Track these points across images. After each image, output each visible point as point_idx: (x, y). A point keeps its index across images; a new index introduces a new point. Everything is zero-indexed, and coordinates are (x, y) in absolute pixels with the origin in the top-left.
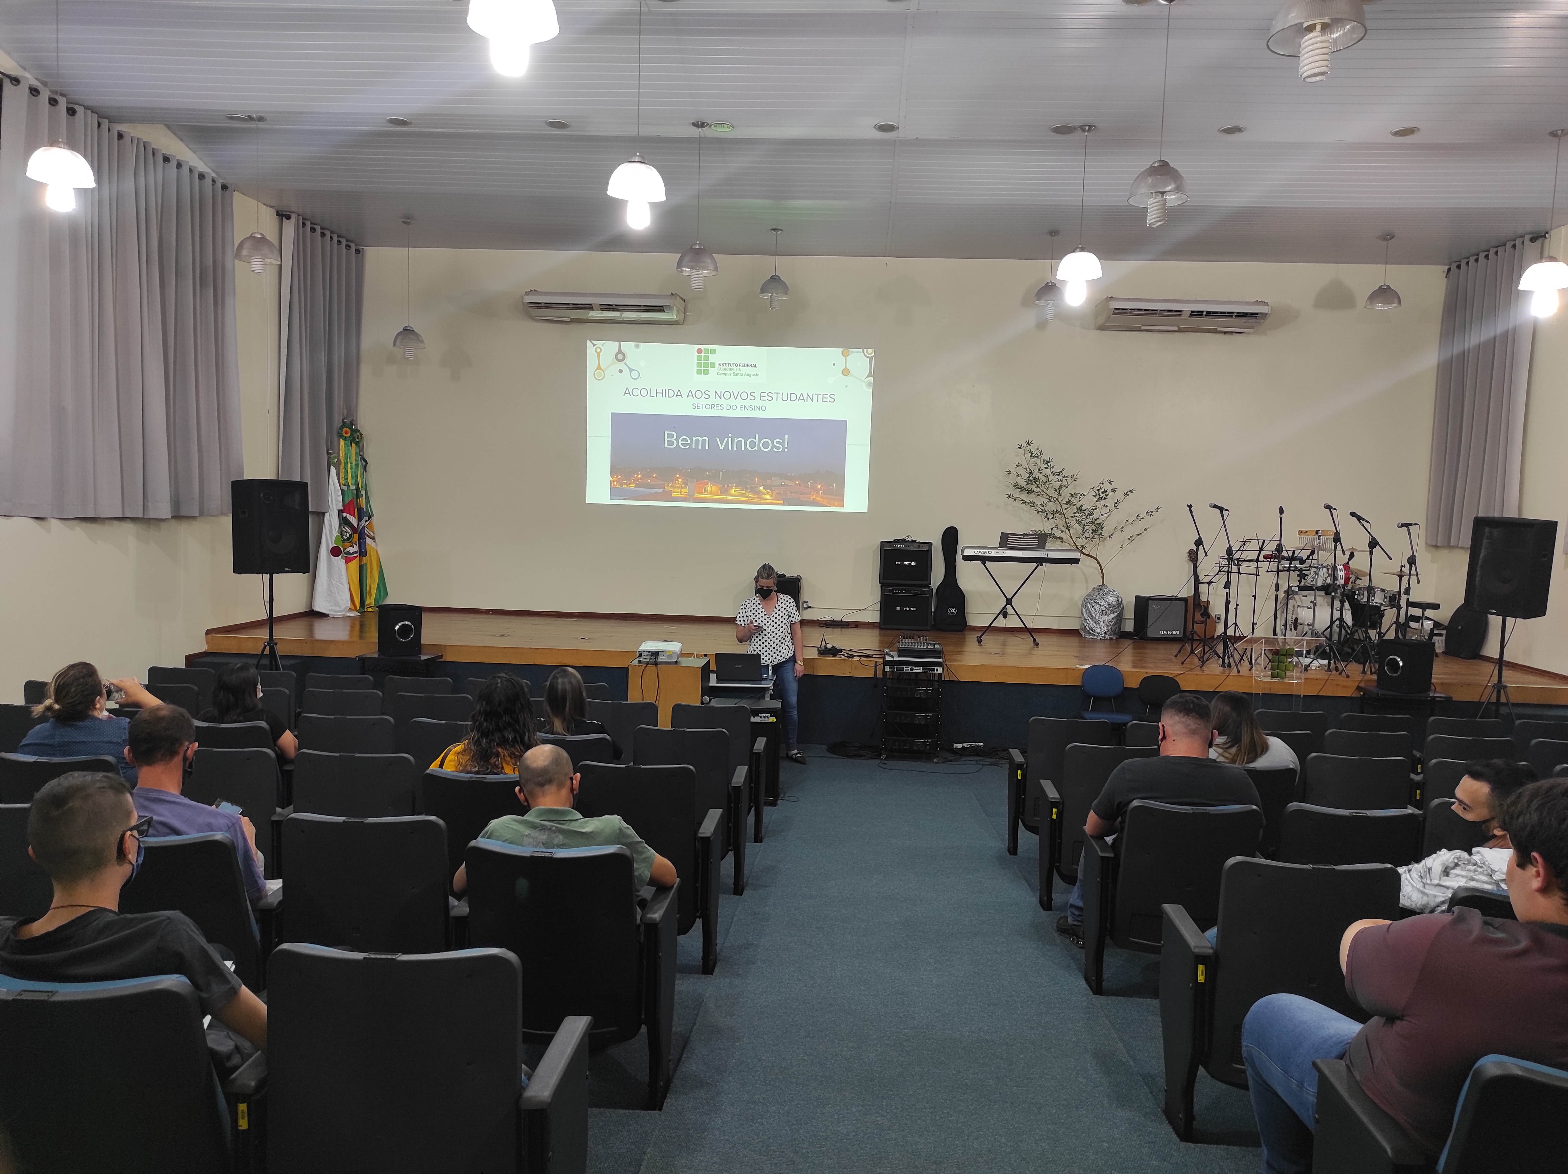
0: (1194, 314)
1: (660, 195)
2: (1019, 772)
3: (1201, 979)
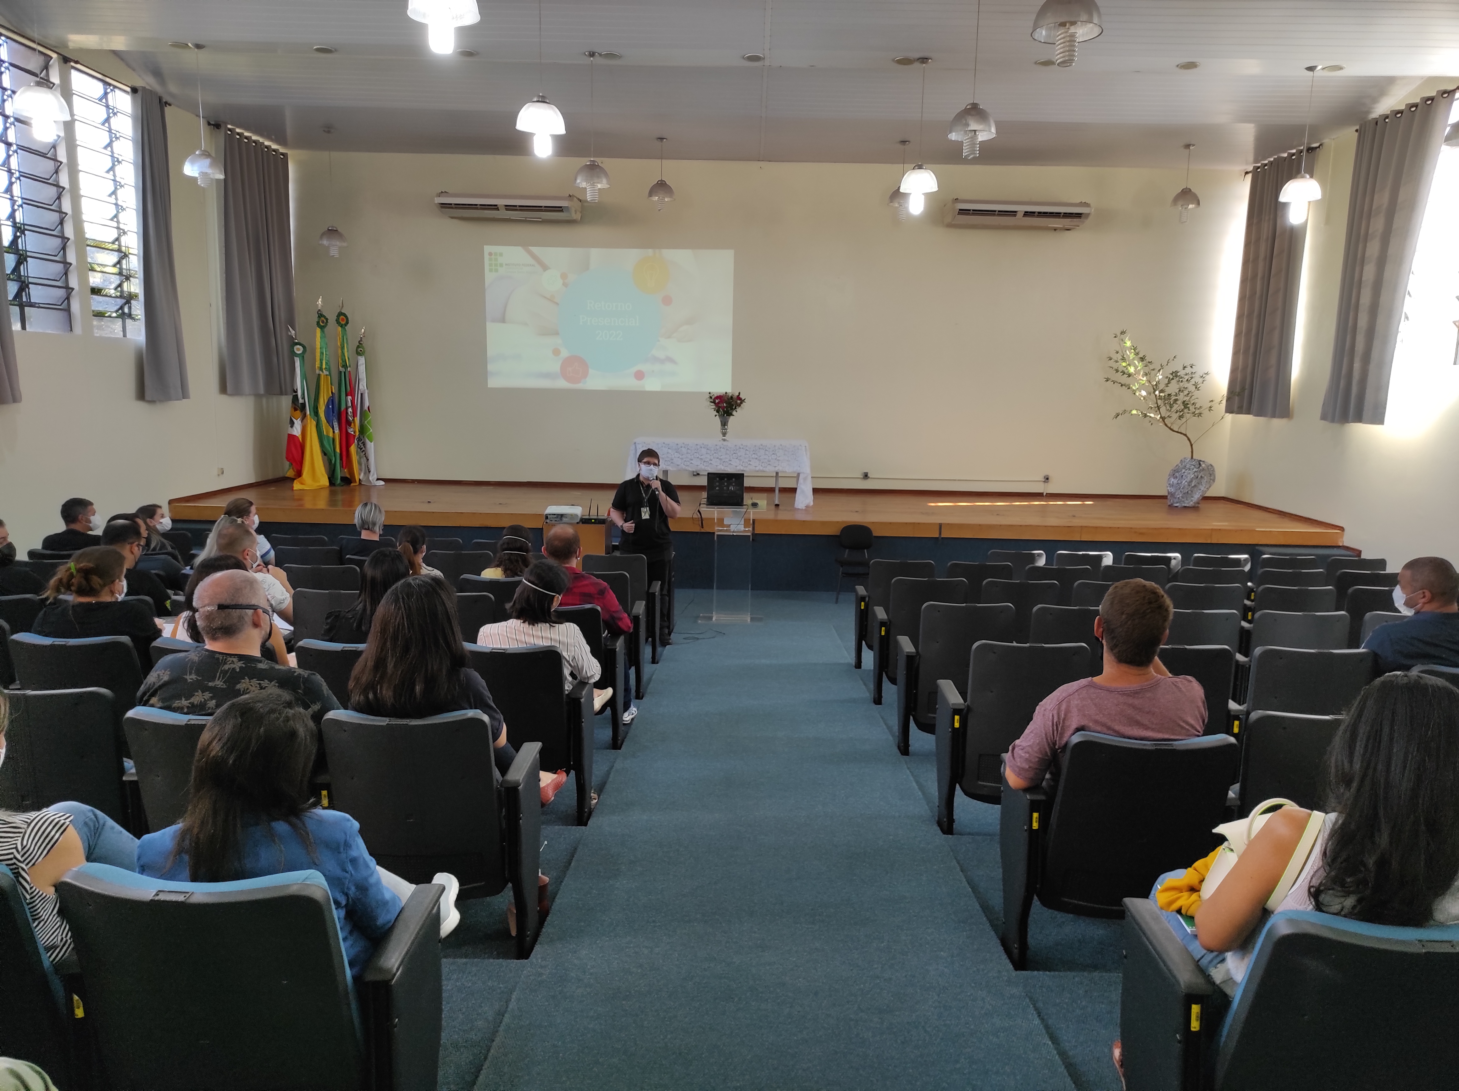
0: (1027, 214)
1: (560, 129)
2: (863, 603)
3: (957, 725)
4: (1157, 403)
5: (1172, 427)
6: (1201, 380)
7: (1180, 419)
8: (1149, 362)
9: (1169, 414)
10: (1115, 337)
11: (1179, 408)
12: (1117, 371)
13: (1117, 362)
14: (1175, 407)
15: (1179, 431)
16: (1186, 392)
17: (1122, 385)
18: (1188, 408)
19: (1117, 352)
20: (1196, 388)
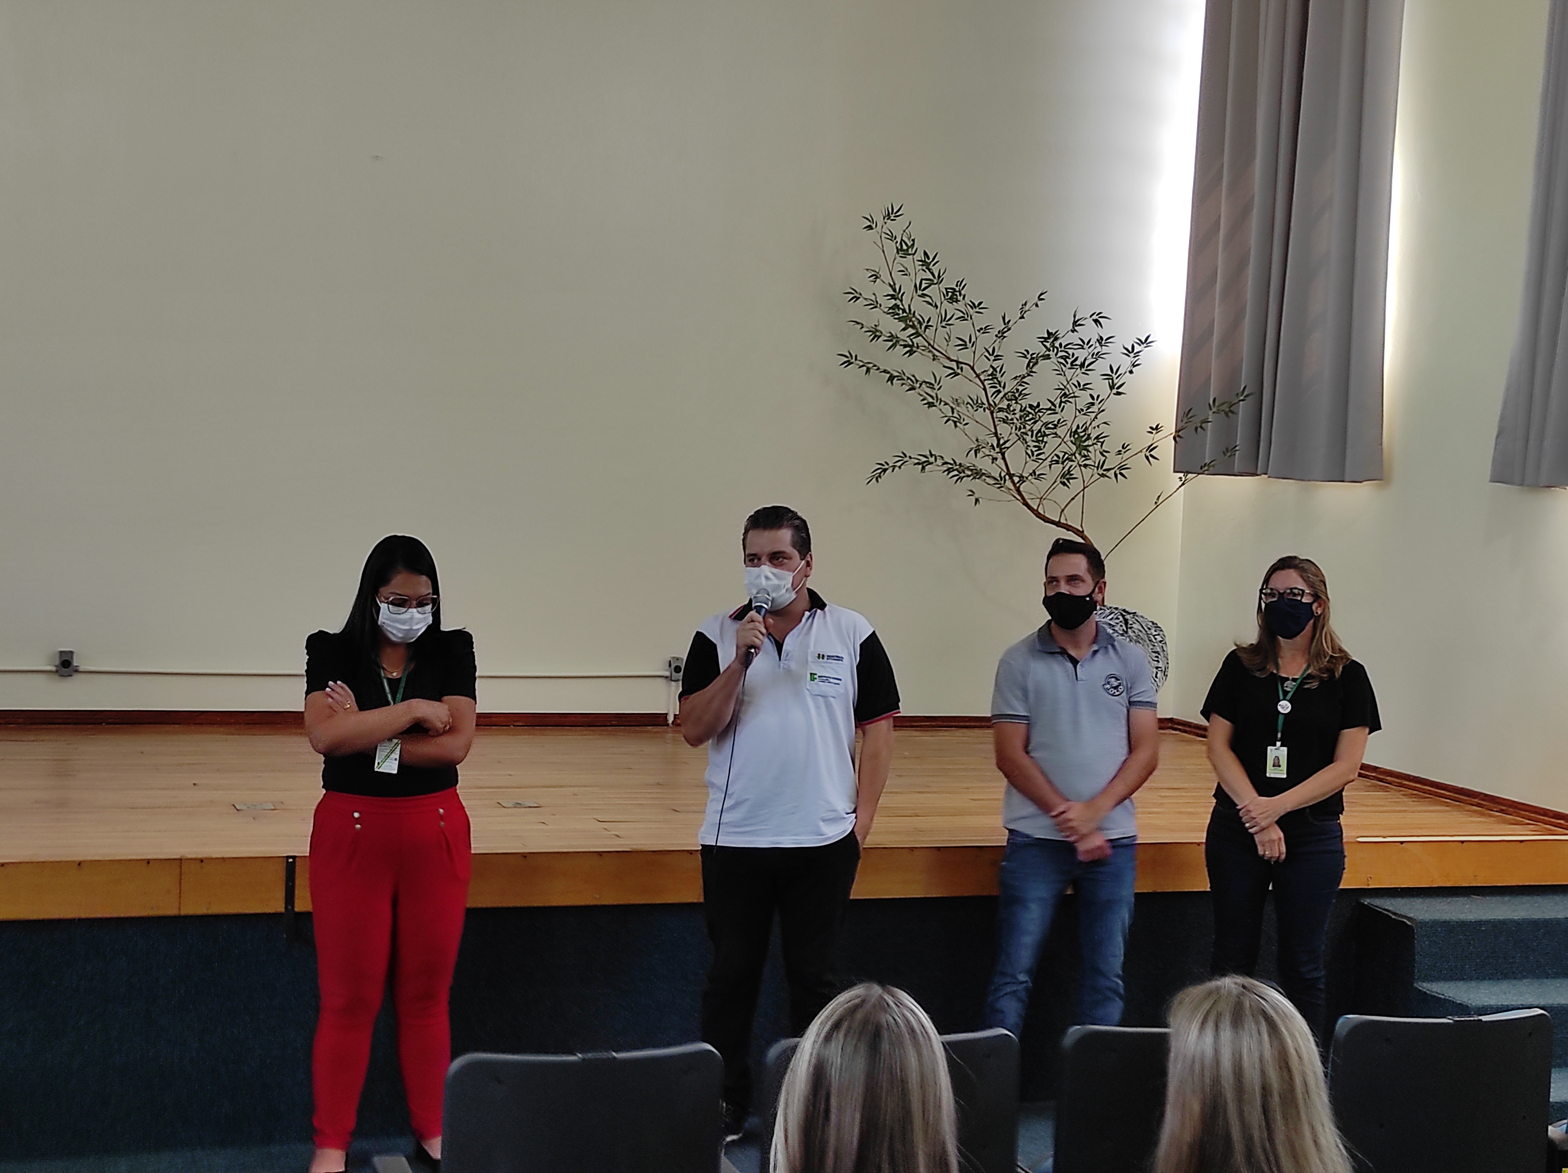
4: (996, 434)
5: (1041, 511)
6: (1127, 361)
7: (1064, 484)
8: (973, 306)
9: (1032, 466)
10: (870, 227)
11: (1063, 447)
12: (875, 334)
13: (875, 305)
14: (1051, 442)
15: (1063, 521)
16: (1084, 398)
17: (891, 378)
18: (1086, 448)
19: (876, 277)
20: (1112, 387)
